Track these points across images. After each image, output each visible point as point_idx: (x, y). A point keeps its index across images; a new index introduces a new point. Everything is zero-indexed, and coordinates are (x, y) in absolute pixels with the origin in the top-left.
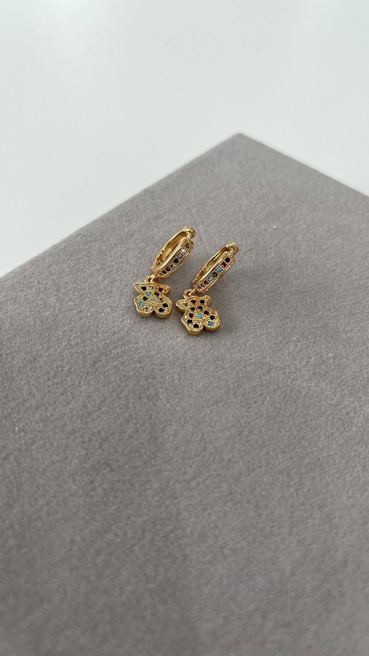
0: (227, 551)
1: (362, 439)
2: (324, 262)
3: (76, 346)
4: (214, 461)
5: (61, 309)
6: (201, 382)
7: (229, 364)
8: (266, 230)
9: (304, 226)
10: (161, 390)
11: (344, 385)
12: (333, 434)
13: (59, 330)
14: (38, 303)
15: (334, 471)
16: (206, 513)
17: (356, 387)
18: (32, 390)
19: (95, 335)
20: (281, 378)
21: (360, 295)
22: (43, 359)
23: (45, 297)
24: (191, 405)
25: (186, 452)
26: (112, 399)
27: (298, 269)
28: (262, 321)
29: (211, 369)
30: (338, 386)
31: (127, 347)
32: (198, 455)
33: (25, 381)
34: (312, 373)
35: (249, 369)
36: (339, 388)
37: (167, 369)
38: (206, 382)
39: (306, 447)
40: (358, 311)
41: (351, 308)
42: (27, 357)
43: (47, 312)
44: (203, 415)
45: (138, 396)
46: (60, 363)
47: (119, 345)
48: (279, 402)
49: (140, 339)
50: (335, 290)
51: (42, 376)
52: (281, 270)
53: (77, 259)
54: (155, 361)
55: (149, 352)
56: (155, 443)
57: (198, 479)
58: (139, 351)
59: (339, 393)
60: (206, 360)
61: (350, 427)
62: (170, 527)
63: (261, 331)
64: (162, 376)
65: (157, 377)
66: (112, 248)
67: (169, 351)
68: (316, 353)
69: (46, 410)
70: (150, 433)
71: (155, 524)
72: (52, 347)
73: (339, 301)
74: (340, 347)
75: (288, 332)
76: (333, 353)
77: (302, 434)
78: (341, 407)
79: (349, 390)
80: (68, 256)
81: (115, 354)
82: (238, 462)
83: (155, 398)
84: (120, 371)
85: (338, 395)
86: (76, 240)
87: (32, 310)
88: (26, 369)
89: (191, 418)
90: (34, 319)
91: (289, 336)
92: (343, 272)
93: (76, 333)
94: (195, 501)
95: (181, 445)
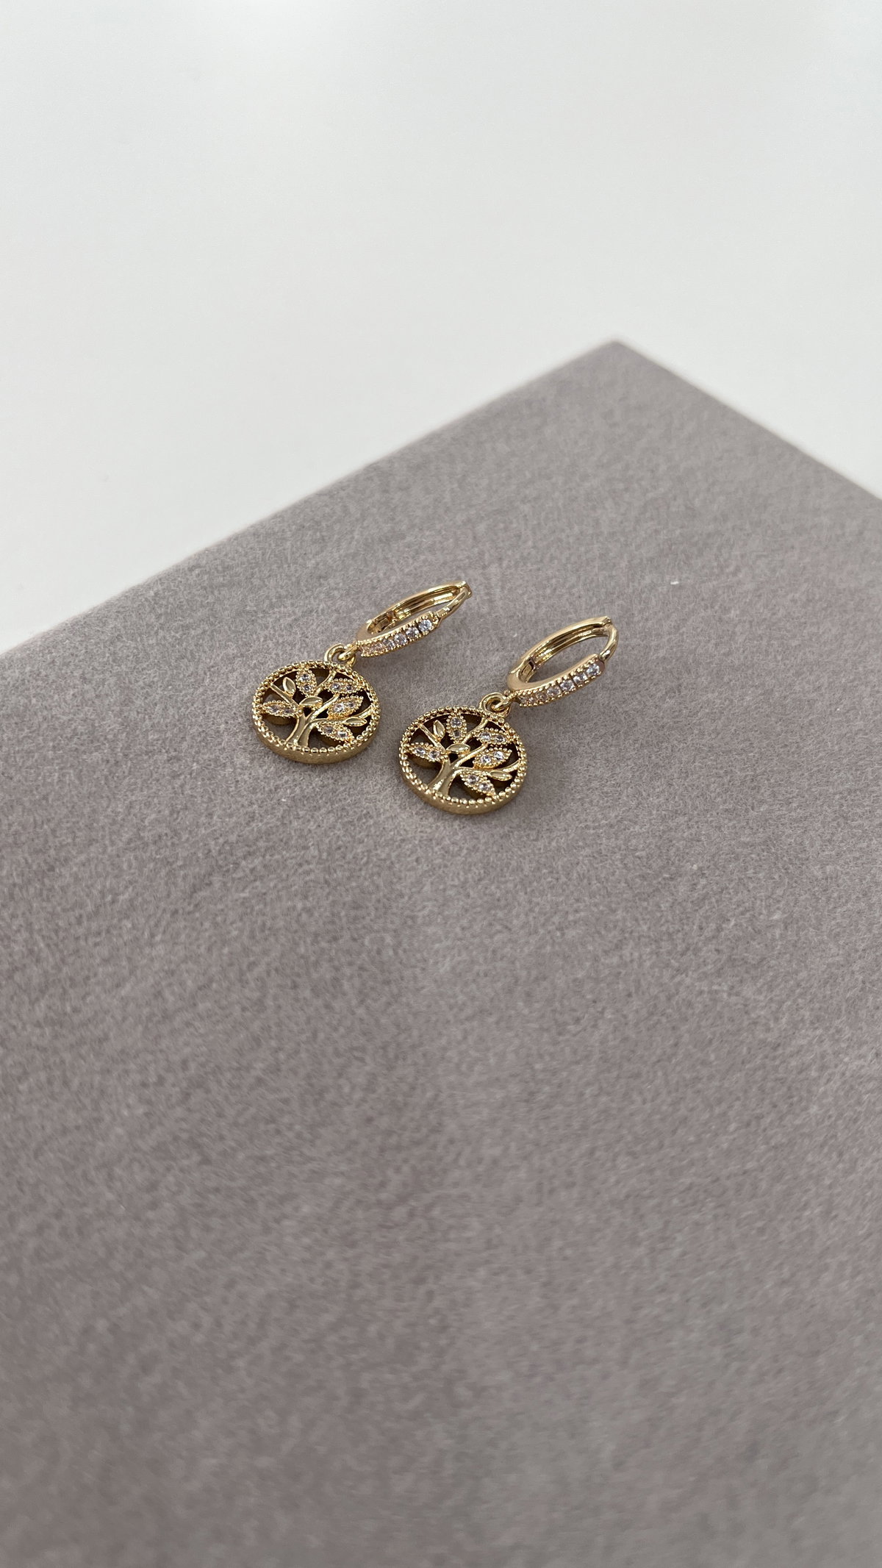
0: (462, 1392)
1: (831, 1137)
2: (789, 681)
3: (155, 843)
4: (456, 1160)
5: (128, 747)
6: (448, 959)
7: (522, 916)
8: (653, 587)
9: (750, 586)
10: (347, 971)
11: (801, 995)
12: (759, 1118)
13: (119, 799)
14: (75, 729)
15: (750, 1212)
16: (422, 1290)
17: (832, 1004)
18: (35, 943)
19: (203, 819)
20: (648, 964)
21: (869, 769)
22: (71, 869)
23: (93, 717)
24: (416, 1015)
25: (389, 1133)
26: (225, 984)
27: (721, 693)
28: (616, 816)
29: (477, 928)
30: (788, 996)
31: (277, 857)
32: (417, 1143)
33: (20, 921)
34: (724, 957)
35: (571, 934)
36: (789, 1003)
37: (368, 918)
38: (460, 959)
39: (691, 1144)
40: (858, 811)
41: (843, 801)
42: (33, 861)
43: (95, 754)
44: (444, 1041)
45: (289, 983)
46: (111, 884)
47: (258, 849)
48: (636, 1025)
49: (313, 838)
50: (806, 752)
51: (64, 910)
52: (680, 692)
53: (182, 626)
54: (341, 895)
55: (330, 874)
56: (316, 1102)
57: (413, 1203)
58: (306, 867)
59: (787, 1015)
60: (467, 904)
61: (803, 1104)
62: (328, 1318)
63: (613, 842)
64: (356, 936)
65: (341, 937)
66: (272, 606)
67: (379, 874)
68: (741, 909)
69: (64, 996)
70: (309, 1077)
71: (292, 1306)
72: (97, 841)
73: (813, 781)
74: (803, 898)
75: (678, 849)
76: (784, 913)
77: (683, 1111)
78: (788, 1050)
79: (812, 1010)
80: (163, 617)
81: (248, 871)
82: (515, 1168)
83: (331, 989)
84: (255, 913)
85: (784, 1020)
86: (188, 579)
87: (59, 744)
88: (27, 890)
89: (413, 1047)
90: (62, 769)
91: (679, 860)
92: (833, 709)
93: (160, 812)
94: (397, 1257)
95: (381, 1114)
